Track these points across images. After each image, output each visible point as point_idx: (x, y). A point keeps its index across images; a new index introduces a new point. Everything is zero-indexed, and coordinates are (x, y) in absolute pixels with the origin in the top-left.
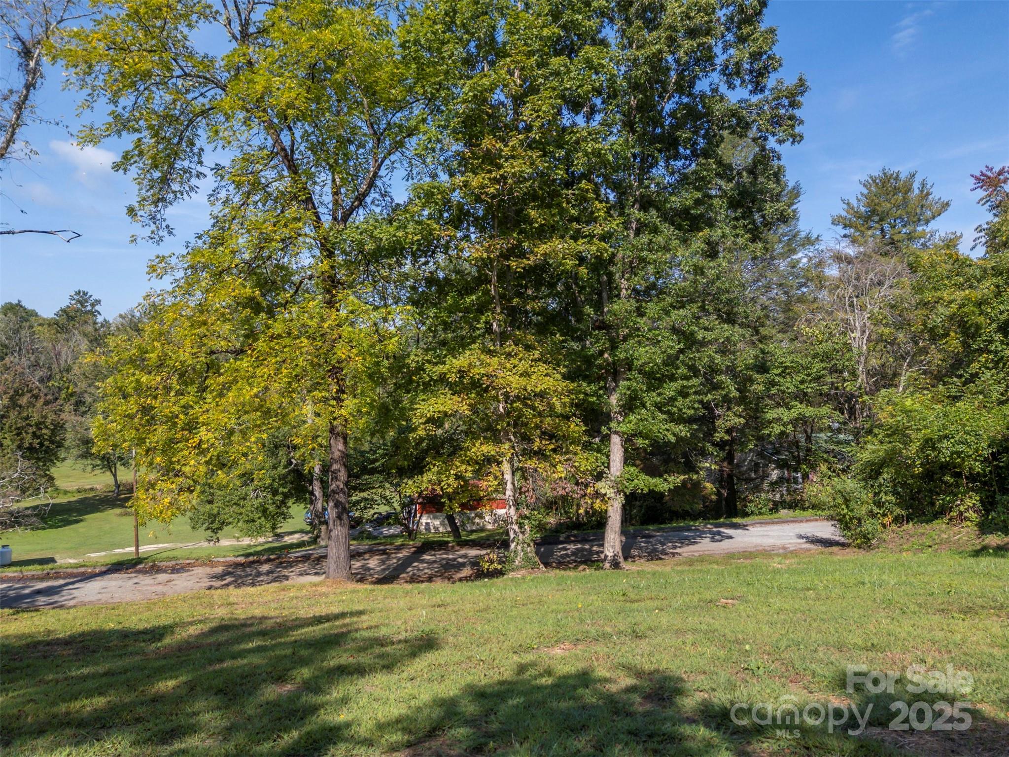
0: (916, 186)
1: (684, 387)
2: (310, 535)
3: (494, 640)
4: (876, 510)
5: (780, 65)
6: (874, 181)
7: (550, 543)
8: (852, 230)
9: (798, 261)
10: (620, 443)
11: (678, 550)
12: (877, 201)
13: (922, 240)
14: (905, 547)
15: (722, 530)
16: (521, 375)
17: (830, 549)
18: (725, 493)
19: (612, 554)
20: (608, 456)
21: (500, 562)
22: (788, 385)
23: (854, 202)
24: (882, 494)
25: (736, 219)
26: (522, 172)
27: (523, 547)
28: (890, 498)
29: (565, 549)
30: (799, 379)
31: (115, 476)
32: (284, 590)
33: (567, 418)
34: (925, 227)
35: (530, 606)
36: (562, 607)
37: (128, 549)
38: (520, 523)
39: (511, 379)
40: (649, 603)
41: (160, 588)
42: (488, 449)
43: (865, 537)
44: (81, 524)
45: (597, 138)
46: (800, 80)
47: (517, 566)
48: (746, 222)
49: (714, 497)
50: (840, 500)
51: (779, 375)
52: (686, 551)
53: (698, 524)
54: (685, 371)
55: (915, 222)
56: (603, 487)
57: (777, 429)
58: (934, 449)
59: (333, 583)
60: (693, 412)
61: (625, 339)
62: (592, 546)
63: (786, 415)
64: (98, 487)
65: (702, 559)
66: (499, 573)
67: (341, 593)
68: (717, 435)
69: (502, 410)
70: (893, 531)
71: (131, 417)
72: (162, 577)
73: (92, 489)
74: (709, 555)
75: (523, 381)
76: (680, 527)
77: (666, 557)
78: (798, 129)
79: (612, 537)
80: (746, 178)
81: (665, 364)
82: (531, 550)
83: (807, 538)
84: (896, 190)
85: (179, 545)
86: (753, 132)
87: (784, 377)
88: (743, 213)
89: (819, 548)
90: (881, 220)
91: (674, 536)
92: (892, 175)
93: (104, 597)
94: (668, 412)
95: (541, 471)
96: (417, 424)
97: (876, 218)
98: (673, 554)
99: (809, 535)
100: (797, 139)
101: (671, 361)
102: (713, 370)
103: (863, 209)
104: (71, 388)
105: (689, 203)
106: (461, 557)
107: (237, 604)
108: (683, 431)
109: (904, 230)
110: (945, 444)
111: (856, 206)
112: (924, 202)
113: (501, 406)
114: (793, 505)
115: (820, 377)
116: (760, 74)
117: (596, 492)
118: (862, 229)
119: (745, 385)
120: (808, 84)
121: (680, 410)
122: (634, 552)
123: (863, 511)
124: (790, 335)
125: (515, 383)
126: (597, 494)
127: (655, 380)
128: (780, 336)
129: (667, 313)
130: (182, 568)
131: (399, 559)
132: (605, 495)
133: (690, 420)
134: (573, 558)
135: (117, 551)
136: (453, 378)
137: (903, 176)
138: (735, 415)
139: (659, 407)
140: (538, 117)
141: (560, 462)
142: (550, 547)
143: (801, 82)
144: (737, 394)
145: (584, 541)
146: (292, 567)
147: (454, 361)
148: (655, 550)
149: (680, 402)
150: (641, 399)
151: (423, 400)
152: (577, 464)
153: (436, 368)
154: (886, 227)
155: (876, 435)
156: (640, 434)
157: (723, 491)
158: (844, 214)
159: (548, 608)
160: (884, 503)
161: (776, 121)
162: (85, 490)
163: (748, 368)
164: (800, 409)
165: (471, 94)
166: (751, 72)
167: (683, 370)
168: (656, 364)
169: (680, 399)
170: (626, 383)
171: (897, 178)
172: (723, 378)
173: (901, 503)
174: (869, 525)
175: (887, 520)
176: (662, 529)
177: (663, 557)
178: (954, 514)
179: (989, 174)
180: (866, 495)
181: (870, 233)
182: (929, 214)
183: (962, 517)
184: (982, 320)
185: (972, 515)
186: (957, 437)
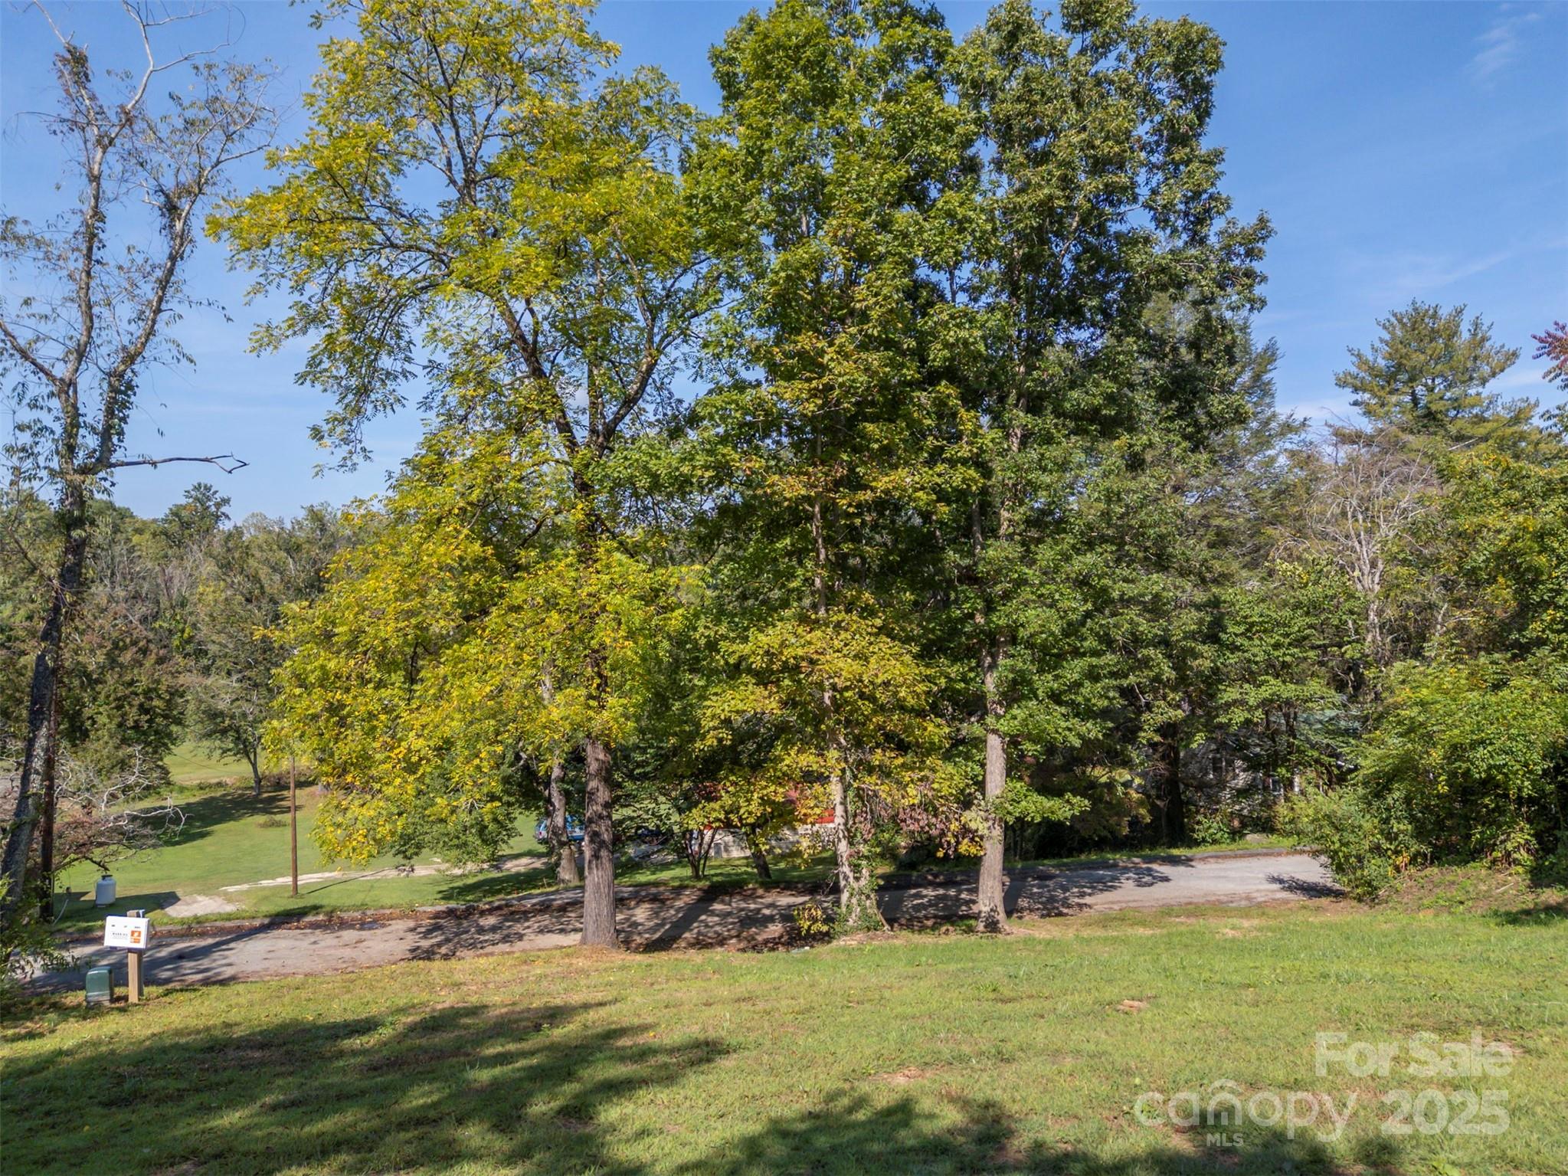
0: (1465, 327)
1: (1092, 667)
2: (545, 860)
3: (821, 1061)
4: (1386, 845)
5: (1229, 207)
6: (1400, 321)
7: (898, 887)
8: (1367, 396)
9: (1274, 459)
10: (1000, 747)
11: (1087, 900)
12: (1404, 351)
13: (1476, 409)
14: (1426, 902)
15: (1155, 866)
16: (856, 657)
17: (1318, 901)
18: (1165, 807)
19: (987, 909)
20: (983, 765)
21: (826, 921)
22: (1255, 650)
23: (1369, 355)
24: (1393, 821)
25: (1171, 419)
26: (854, 381)
27: (859, 900)
28: (1405, 826)
29: (918, 896)
30: (1273, 641)
31: (254, 765)
32: (525, 962)
33: (920, 714)
34: (1480, 390)
35: (868, 1006)
36: (909, 1010)
37: (280, 881)
38: (855, 866)
39: (841, 665)
40: (1030, 1006)
41: (347, 953)
42: (808, 760)
43: (1369, 884)
44: (208, 840)
45: (962, 324)
46: (1261, 220)
47: (852, 927)
48: (1184, 423)
50: (1329, 829)
51: (1242, 635)
52: (1100, 901)
53: (1120, 858)
54: (1095, 644)
55: (1464, 382)
56: (974, 818)
57: (1239, 716)
58: (1465, 759)
59: (593, 952)
60: (1106, 703)
61: (1007, 596)
62: (960, 892)
63: (1254, 696)
64: (229, 781)
65: (1122, 918)
66: (825, 937)
67: (605, 970)
68: (1143, 734)
69: (828, 702)
70: (1411, 877)
71: (315, 717)
72: (349, 935)
73: (219, 784)
74: (1135, 909)
75: (856, 667)
76: (1093, 862)
77: (1070, 911)
78: (1259, 290)
79: (990, 884)
80: (1186, 355)
81: (1066, 634)
82: (870, 904)
83: (1281, 881)
84: (1434, 335)
85: (353, 874)
86: (1192, 294)
87: (1250, 639)
88: (1179, 410)
89: (1301, 899)
90: (1412, 379)
91: (1082, 877)
92: (1427, 311)
93: (273, 965)
94: (1073, 704)
95: (884, 795)
96: (707, 728)
97: (1404, 377)
98: (1081, 906)
99: (1286, 877)
100: (1256, 304)
101: (1072, 630)
102: (1137, 640)
103: (1382, 363)
104: (187, 630)
105: (1098, 401)
106: (768, 906)
107: (465, 984)
108: (1092, 730)
109: (1448, 395)
110: (1481, 752)
111: (1371, 358)
112: (1478, 351)
113: (826, 695)
114: (1266, 826)
115: (1305, 638)
116: (1200, 221)
117: (964, 827)
118: (1382, 393)
119: (1184, 659)
120: (1271, 224)
121: (1089, 700)
122: (1023, 903)
123: (1365, 845)
124: (1261, 572)
125: (846, 668)
126: (965, 831)
127: (1049, 657)
128: (1245, 573)
129: (1068, 560)
130: (375, 921)
131: (678, 910)
132: (977, 831)
133: (1105, 714)
134: (932, 911)
135: (265, 883)
136: (758, 663)
137: (1444, 312)
138: (1170, 705)
139: (1056, 697)
140: (877, 303)
141: (912, 781)
142: (898, 893)
143: (1263, 222)
144: (1173, 675)
145: (948, 883)
146: (527, 919)
147: (761, 636)
148: (1052, 899)
149: (1087, 689)
150: (1030, 683)
151: (716, 694)
152: (936, 786)
153: (735, 647)
154: (1420, 390)
155: (1385, 731)
156: (1030, 738)
157: (1162, 805)
158: (1354, 370)
159: (892, 1010)
160: (1397, 835)
161: (1224, 281)
162: (210, 786)
163: (1191, 635)
164: (1273, 687)
165: (783, 274)
166: (1187, 214)
167: (1090, 643)
168: (1052, 634)
169: (1087, 683)
170: (1009, 662)
171: (1435, 316)
172: (1151, 652)
173: (1420, 834)
174: (1374, 867)
175: (1401, 860)
176: (1065, 865)
177: (1065, 911)
178: (1498, 854)
179: (1559, 334)
180: (1368, 823)
181: (1394, 399)
182: (1486, 369)
183: (1509, 859)
184: (1541, 560)
185: (1523, 856)
186: (1498, 744)
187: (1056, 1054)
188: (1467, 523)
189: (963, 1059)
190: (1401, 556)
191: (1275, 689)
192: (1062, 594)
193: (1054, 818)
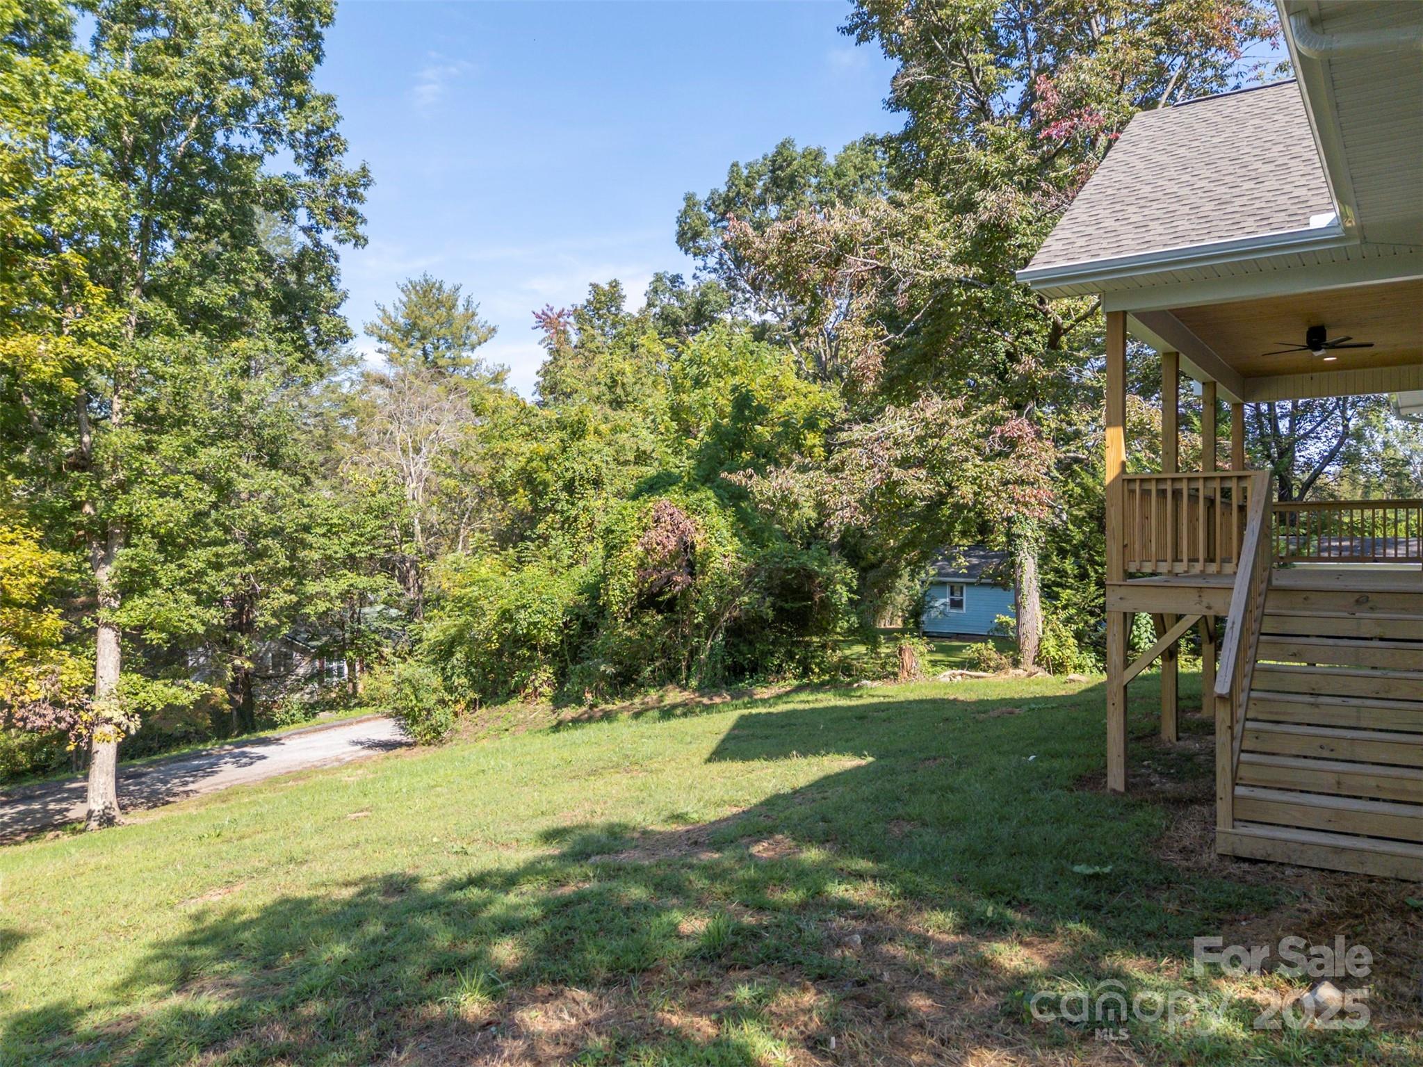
0: (461, 303)
1: (217, 555)
4: (447, 697)
5: (345, 149)
6: (414, 288)
8: (389, 346)
9: (340, 385)
10: (114, 640)
11: (191, 787)
12: (418, 313)
13: (467, 369)
14: (481, 734)
15: (246, 749)
17: (393, 753)
18: (239, 699)
19: (101, 807)
22: (336, 548)
23: (391, 310)
24: (455, 677)
25: (282, 330)
28: (463, 680)
30: (350, 540)
34: (470, 353)
43: (435, 730)
46: (364, 169)
48: (295, 336)
49: (226, 707)
50: (408, 690)
51: (324, 535)
52: (204, 785)
53: (212, 747)
54: (220, 534)
55: (459, 346)
56: (107, 708)
57: (321, 606)
58: (510, 620)
60: (230, 589)
63: (334, 587)
70: (466, 719)
76: (184, 755)
77: (177, 799)
78: (361, 229)
79: (102, 781)
81: (192, 523)
83: (361, 743)
84: (439, 303)
87: (330, 538)
88: (291, 323)
89: (378, 753)
90: (423, 337)
91: (178, 769)
92: (434, 284)
94: (197, 592)
97: (417, 334)
98: (187, 793)
99: (363, 739)
100: (360, 241)
101: (199, 518)
102: (257, 531)
103: (401, 321)
108: (215, 616)
109: (448, 354)
110: (522, 614)
111: (393, 314)
112: (469, 323)
115: (374, 538)
116: (321, 155)
118: (401, 345)
119: (295, 550)
120: (372, 175)
121: (212, 588)
123: (430, 700)
127: (171, 545)
128: (320, 483)
129: (190, 452)
137: (447, 287)
138: (285, 591)
141: (32, 676)
143: (365, 172)
144: (287, 564)
148: (155, 793)
149: (212, 576)
150: (152, 574)
152: (62, 678)
154: (429, 347)
155: (443, 608)
156: (152, 626)
157: (237, 697)
158: (379, 322)
160: (456, 688)
164: (350, 579)
167: (216, 533)
168: (178, 524)
169: (212, 572)
170: (130, 552)
171: (440, 289)
172: (269, 542)
173: (474, 685)
174: (440, 715)
175: (458, 708)
176: (155, 762)
177: (171, 799)
178: (529, 691)
179: (549, 313)
180: (436, 681)
181: (410, 351)
182: (474, 338)
183: (537, 693)
184: (549, 477)
185: (546, 689)
186: (534, 607)
188: (498, 446)
190: (449, 471)
191: (352, 581)
192: (187, 485)
193: (177, 703)
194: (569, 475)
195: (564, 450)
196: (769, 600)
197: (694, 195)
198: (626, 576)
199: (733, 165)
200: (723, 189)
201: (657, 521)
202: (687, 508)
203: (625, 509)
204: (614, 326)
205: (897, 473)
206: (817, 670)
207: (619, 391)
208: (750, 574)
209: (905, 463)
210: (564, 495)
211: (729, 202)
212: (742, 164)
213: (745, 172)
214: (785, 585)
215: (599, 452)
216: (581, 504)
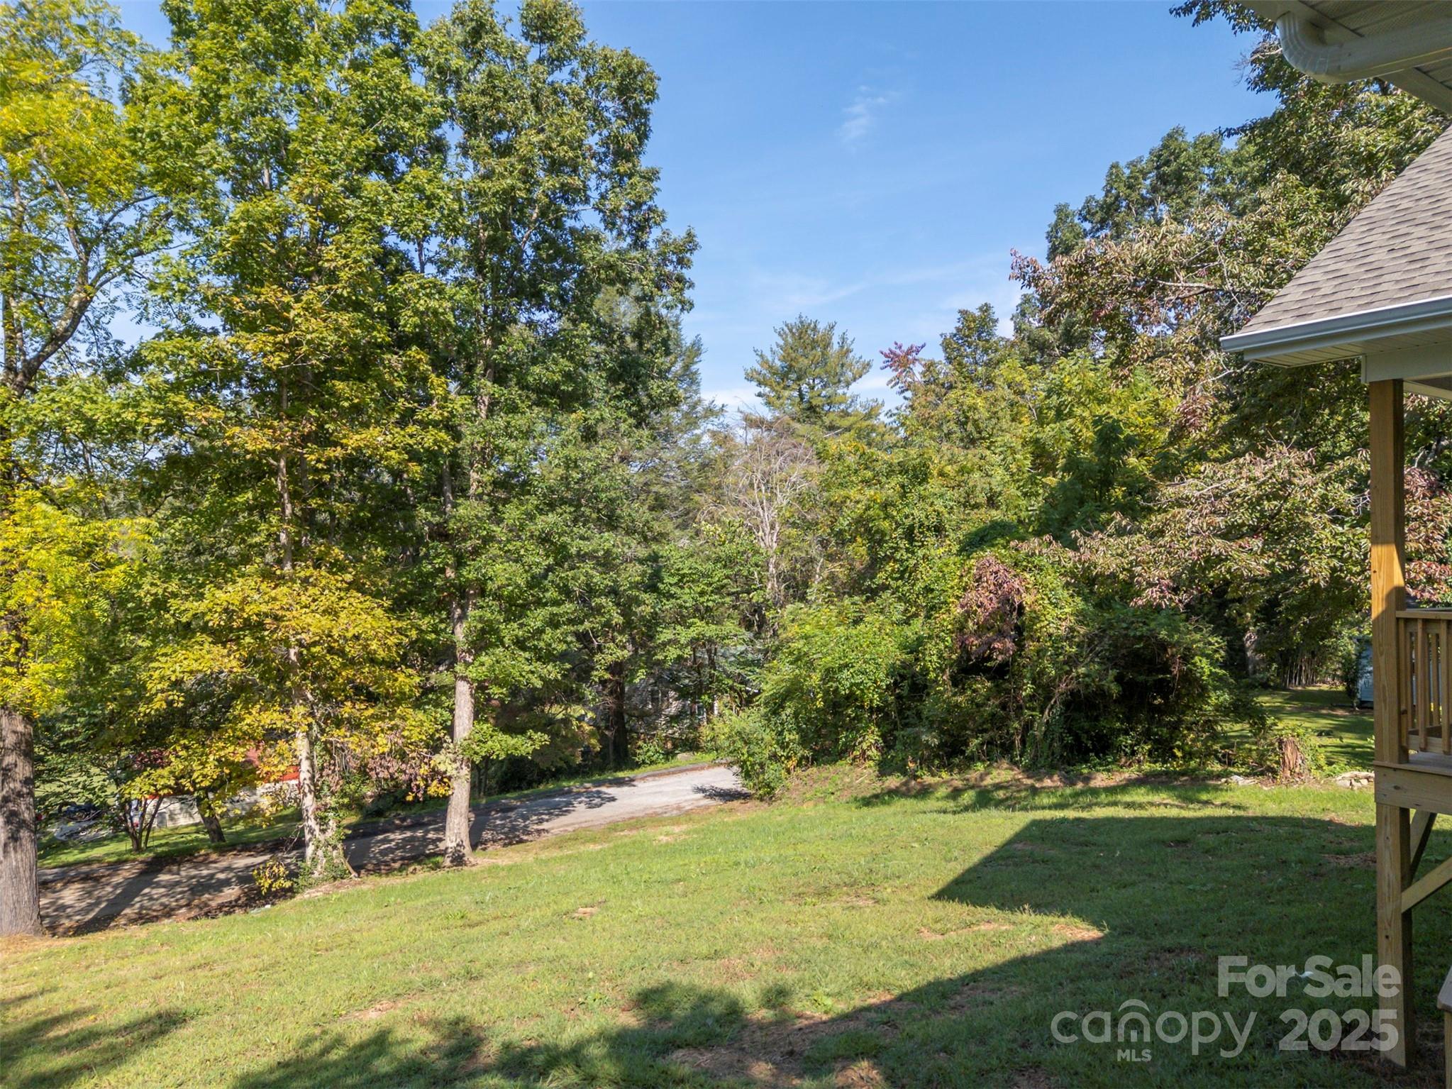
0: (836, 340)
1: (553, 615)
4: (780, 753)
5: (664, 220)
6: (791, 331)
7: (365, 835)
8: (768, 389)
10: (468, 693)
11: (545, 826)
12: (793, 355)
13: (843, 406)
14: (808, 795)
15: (603, 789)
16: (325, 612)
17: (730, 804)
19: (454, 844)
20: (452, 711)
21: (288, 877)
22: (686, 597)
23: (769, 357)
24: (786, 733)
25: (619, 398)
26: (323, 339)
27: (325, 852)
28: (794, 736)
29: (386, 841)
30: (699, 590)
33: (391, 665)
34: (845, 390)
35: (337, 951)
36: (380, 949)
38: (321, 818)
39: (309, 620)
40: (496, 926)
42: (272, 717)
43: (768, 785)
45: (432, 294)
46: (689, 234)
47: (317, 879)
48: (630, 403)
50: (739, 744)
51: (675, 585)
52: (557, 825)
53: (574, 785)
54: (556, 594)
55: (834, 384)
56: (442, 761)
57: (673, 653)
58: (834, 680)
59: (11, 943)
60: (565, 647)
61: (476, 552)
62: (427, 832)
63: (685, 635)
65: (576, 837)
66: (288, 893)
67: (28, 960)
68: (595, 673)
69: (293, 658)
70: (797, 777)
74: (587, 829)
75: (326, 622)
76: (550, 791)
77: (530, 838)
78: (688, 294)
79: (456, 821)
80: (631, 344)
81: (530, 586)
82: (337, 855)
83: (703, 791)
84: (814, 344)
86: (635, 290)
87: (682, 588)
88: (625, 390)
89: (719, 803)
90: (799, 379)
91: (540, 806)
92: (810, 324)
94: (536, 649)
95: (353, 747)
96: (154, 691)
97: (793, 376)
98: (539, 831)
99: (707, 787)
100: (686, 306)
101: (536, 582)
102: (591, 590)
103: (778, 363)
105: (557, 377)
106: (222, 871)
108: (552, 671)
109: (824, 393)
110: (846, 673)
111: (770, 359)
112: (844, 360)
113: (292, 652)
114: (692, 745)
115: (723, 587)
116: (641, 228)
117: (433, 770)
118: (777, 388)
119: (630, 606)
120: (697, 239)
121: (549, 645)
122: (487, 835)
124: (690, 532)
125: (314, 623)
126: (435, 773)
127: (515, 607)
128: (677, 533)
129: (532, 519)
131: (116, 886)
132: (445, 772)
133: (563, 656)
134: (399, 853)
136: (215, 620)
137: (822, 327)
138: (618, 646)
139: (520, 644)
140: (346, 265)
141: (382, 730)
142: (367, 840)
143: (690, 236)
144: (621, 620)
145: (415, 825)
147: (219, 593)
148: (514, 829)
149: (548, 634)
150: (497, 631)
151: (165, 655)
152: (406, 733)
153: (187, 605)
154: (804, 387)
156: (497, 682)
157: (609, 734)
158: (758, 367)
159: (362, 951)
160: (788, 744)
161: (662, 281)
163: (635, 586)
164: (700, 627)
166: (630, 221)
167: (552, 594)
168: (518, 586)
169: (548, 630)
170: (478, 613)
171: (815, 329)
172: (603, 600)
173: (804, 742)
174: (772, 771)
175: (791, 764)
176: (525, 796)
177: (525, 838)
178: (857, 753)
179: (898, 352)
180: (768, 736)
181: (786, 393)
182: (849, 375)
183: (864, 756)
184: (885, 525)
185: (873, 752)
186: (857, 666)
187: (520, 965)
188: (836, 494)
189: (434, 984)
190: (792, 520)
191: (701, 629)
192: (527, 550)
193: (517, 753)
194: (908, 522)
195: (903, 496)
196: (1113, 673)
197: (1067, 206)
198: (943, 640)
199: (1112, 167)
200: (1100, 196)
201: (979, 580)
202: (1016, 564)
203: (947, 565)
204: (985, 351)
205: (1218, 546)
206: (1179, 754)
207: (970, 427)
208: (1090, 641)
209: (1231, 533)
210: (904, 544)
211: (1109, 209)
212: (1122, 164)
213: (1127, 172)
214: (1136, 655)
215: (942, 496)
216: (920, 553)
